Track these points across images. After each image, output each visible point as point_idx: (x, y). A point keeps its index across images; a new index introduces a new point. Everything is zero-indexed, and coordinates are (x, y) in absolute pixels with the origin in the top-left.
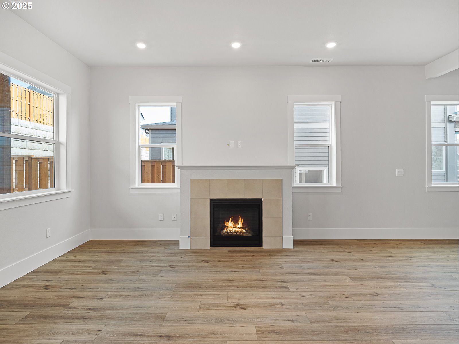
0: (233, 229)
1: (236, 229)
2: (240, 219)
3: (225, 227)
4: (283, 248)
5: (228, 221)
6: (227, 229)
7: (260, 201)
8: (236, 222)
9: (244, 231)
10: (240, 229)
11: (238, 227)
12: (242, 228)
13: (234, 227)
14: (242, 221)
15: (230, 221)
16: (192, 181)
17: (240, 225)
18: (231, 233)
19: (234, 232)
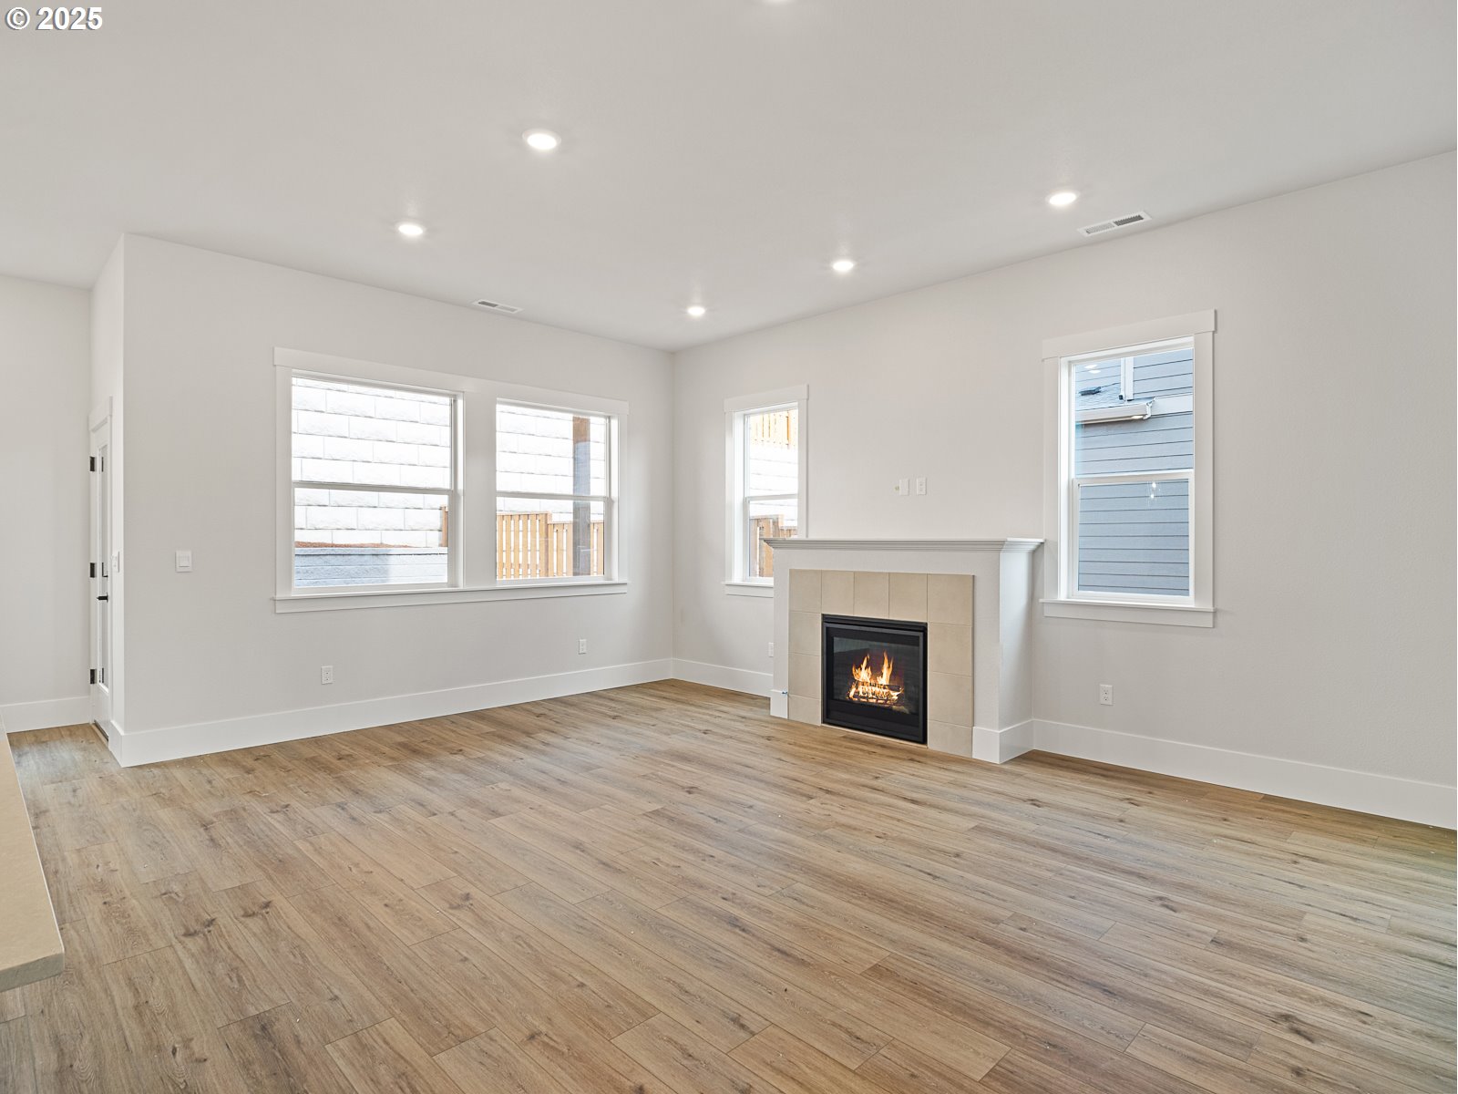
0: (870, 688)
1: (876, 689)
2: (886, 665)
3: (851, 680)
4: (974, 757)
5: (859, 667)
6: (857, 688)
7: (922, 628)
8: (876, 671)
9: (895, 695)
10: (885, 691)
11: (880, 683)
12: (891, 688)
13: (873, 682)
14: (889, 667)
15: (864, 666)
16: (791, 571)
17: (884, 679)
18: (864, 698)
19: (871, 696)
